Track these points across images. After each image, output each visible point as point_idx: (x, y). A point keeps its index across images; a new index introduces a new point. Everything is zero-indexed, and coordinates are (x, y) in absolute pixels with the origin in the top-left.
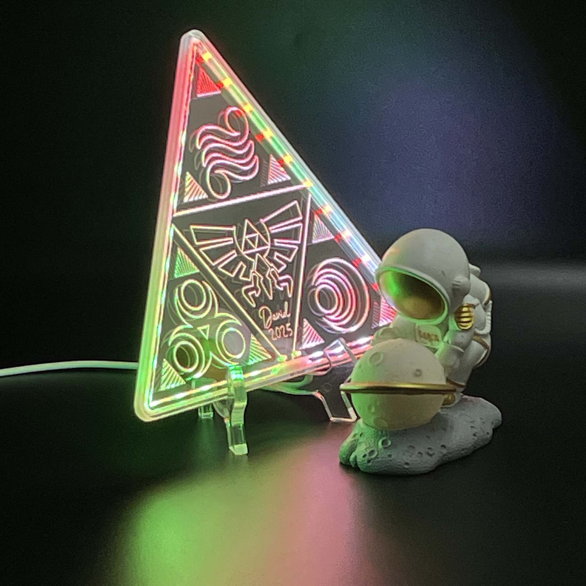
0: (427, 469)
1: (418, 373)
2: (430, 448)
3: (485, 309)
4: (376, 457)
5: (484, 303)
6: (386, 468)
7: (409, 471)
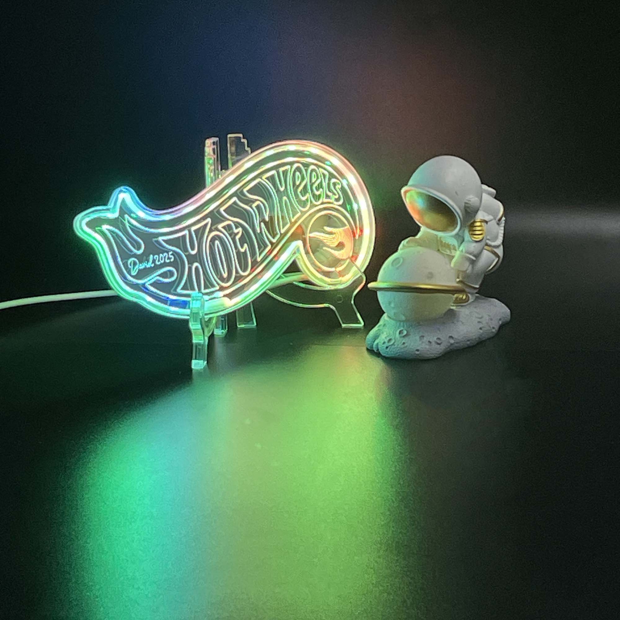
0: (435, 355)
1: (430, 276)
4: (393, 344)
5: (497, 219)
6: (400, 354)
7: (420, 357)
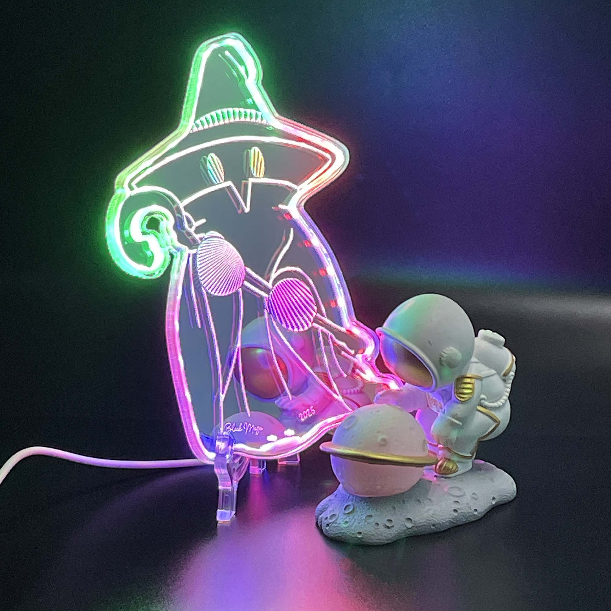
0: (383, 541)
1: (383, 443)
2: (388, 520)
3: (504, 380)
4: (335, 522)
5: (502, 374)
7: (361, 541)
